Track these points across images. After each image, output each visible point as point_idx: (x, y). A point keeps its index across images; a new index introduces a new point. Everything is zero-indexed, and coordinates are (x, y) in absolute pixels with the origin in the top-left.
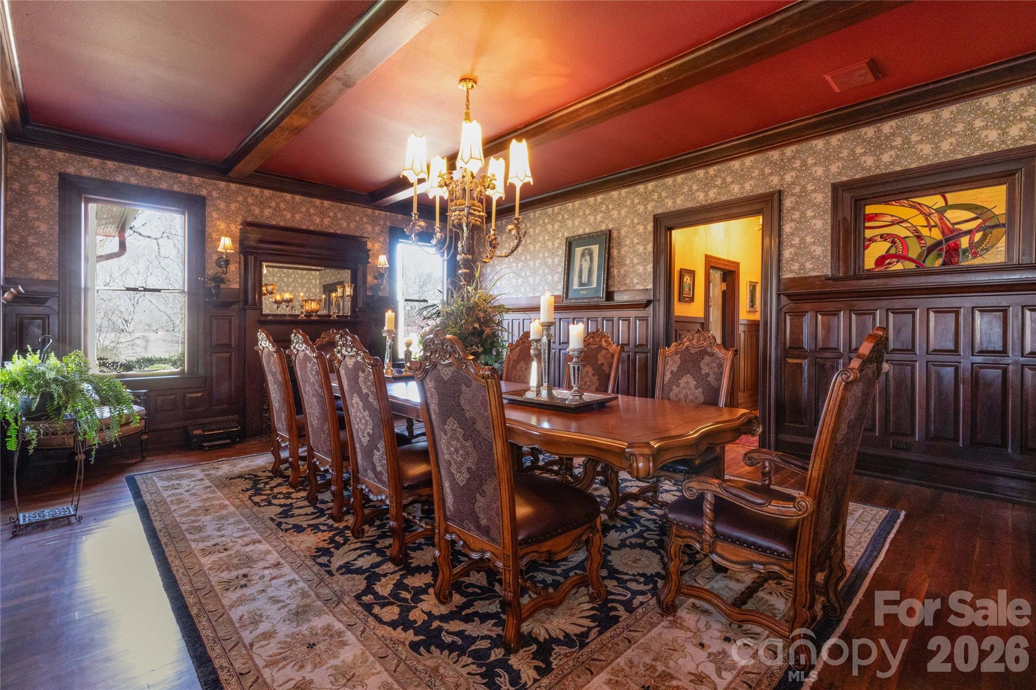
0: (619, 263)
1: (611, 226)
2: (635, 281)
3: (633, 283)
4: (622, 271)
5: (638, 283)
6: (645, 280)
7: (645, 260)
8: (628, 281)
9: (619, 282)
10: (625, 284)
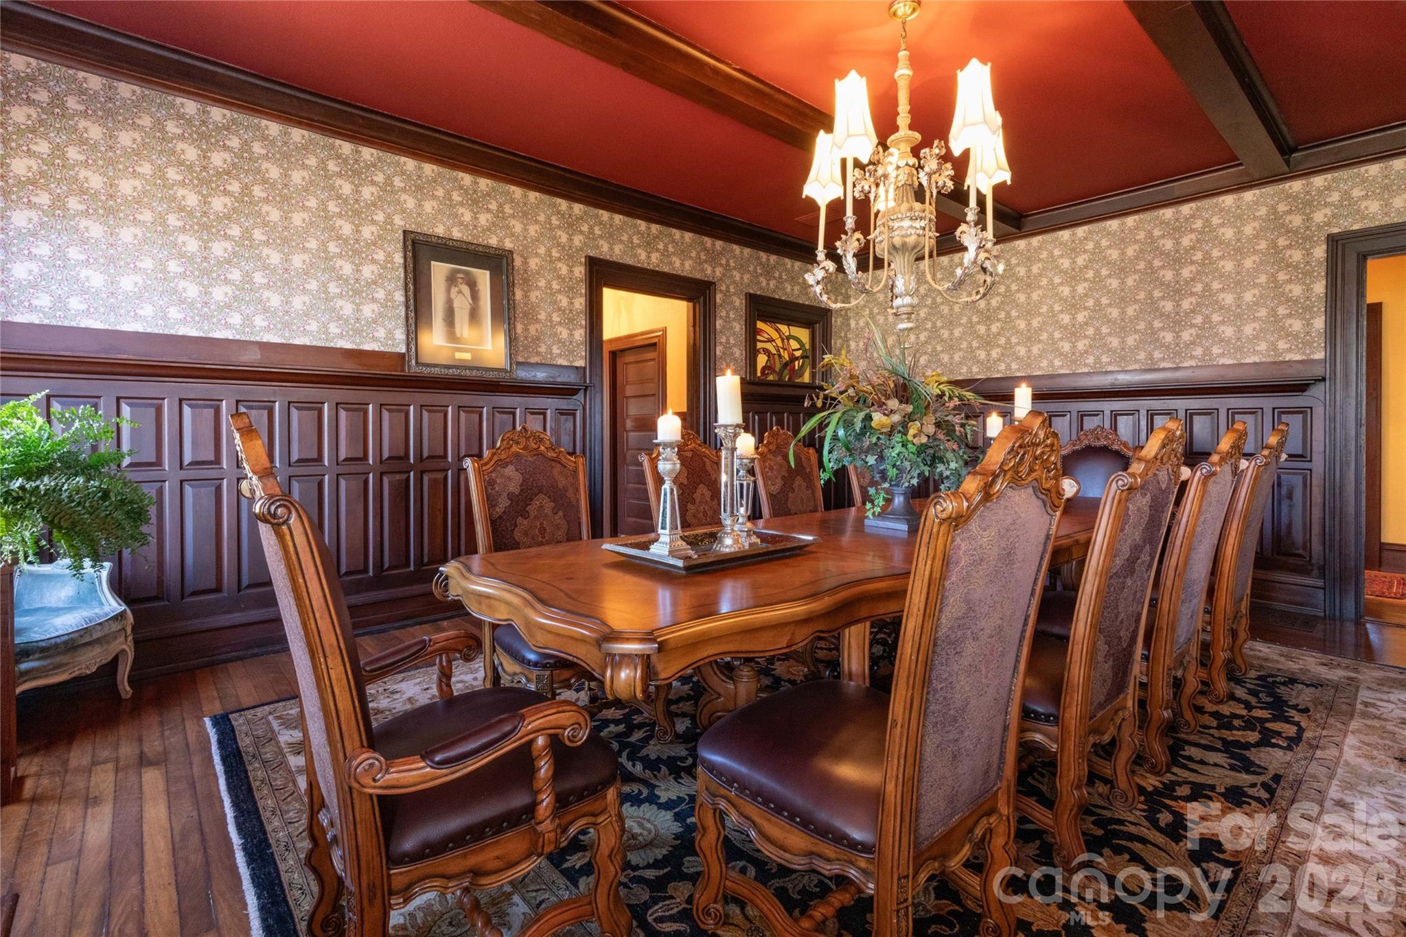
0: (526, 314)
1: (508, 244)
2: (556, 350)
3: (551, 353)
4: (532, 330)
5: (560, 355)
6: (571, 352)
7: (571, 320)
8: (543, 349)
9: (526, 348)
10: (538, 353)
